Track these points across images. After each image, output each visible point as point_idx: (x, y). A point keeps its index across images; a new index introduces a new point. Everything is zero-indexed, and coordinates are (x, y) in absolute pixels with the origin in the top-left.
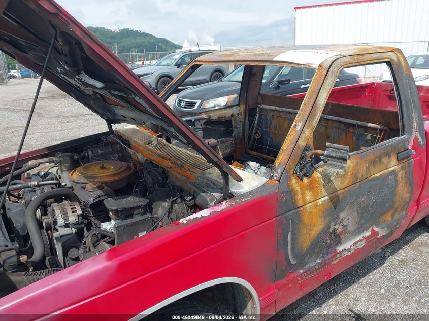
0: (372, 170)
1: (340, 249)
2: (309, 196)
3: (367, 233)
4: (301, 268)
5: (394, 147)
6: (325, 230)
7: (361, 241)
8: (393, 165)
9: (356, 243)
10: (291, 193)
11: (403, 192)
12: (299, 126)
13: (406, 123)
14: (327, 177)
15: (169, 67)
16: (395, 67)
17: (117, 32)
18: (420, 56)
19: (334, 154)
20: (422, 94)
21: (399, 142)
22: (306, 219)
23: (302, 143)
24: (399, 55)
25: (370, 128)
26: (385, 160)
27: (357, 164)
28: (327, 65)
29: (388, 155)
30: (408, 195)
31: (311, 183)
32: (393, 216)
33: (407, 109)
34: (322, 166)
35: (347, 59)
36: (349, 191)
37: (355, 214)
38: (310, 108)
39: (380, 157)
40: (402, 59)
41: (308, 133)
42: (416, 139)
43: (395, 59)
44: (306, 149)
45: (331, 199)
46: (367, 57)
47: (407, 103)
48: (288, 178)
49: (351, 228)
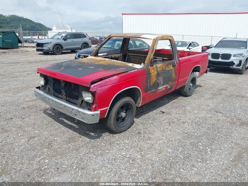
0: (166, 68)
1: (159, 88)
2: (153, 71)
3: (165, 86)
4: (150, 91)
5: (172, 63)
6: (156, 81)
7: (164, 88)
8: (171, 68)
9: (162, 88)
10: (149, 69)
11: (174, 76)
12: (150, 54)
13: (174, 57)
14: (156, 67)
15: (60, 40)
16: (171, 41)
17: (7, 17)
18: (179, 41)
19: (159, 60)
20: (179, 53)
21: (172, 61)
22: (152, 77)
23: (151, 58)
24: (172, 38)
25: (165, 59)
26: (169, 65)
27: (163, 65)
28: (155, 39)
29: (170, 64)
30: (175, 77)
31: (153, 68)
32: (171, 83)
33: (175, 53)
34: (155, 64)
35: (160, 38)
36: (161, 72)
37: (162, 79)
38: (152, 50)
39: (168, 64)
40: (173, 39)
41: (152, 55)
42: (177, 61)
43: (171, 39)
44: (152, 59)
45: (157, 73)
46: (164, 38)
47: (174, 51)
48: (148, 66)
49: (162, 83)
